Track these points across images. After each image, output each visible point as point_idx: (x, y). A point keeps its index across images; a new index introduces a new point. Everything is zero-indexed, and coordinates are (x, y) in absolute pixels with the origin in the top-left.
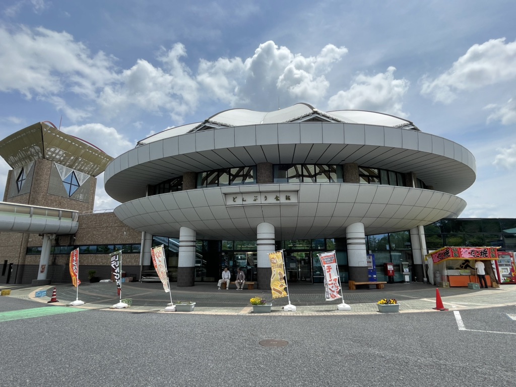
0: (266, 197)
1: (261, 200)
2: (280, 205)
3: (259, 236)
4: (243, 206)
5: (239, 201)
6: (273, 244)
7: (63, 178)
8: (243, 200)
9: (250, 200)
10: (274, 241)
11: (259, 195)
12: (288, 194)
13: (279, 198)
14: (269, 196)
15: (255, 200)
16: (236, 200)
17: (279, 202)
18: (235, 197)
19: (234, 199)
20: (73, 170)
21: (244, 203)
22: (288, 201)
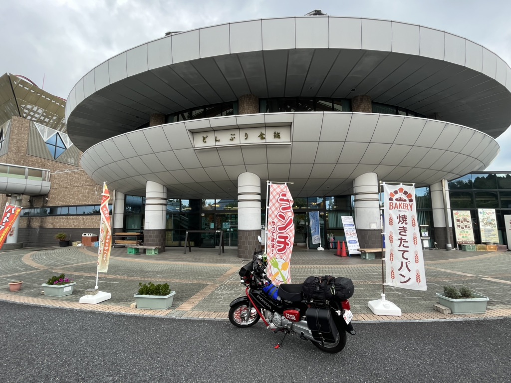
0: (246, 135)
1: (240, 139)
2: (266, 146)
3: (240, 190)
4: (217, 149)
5: (211, 142)
6: (258, 201)
7: (45, 139)
8: (216, 140)
9: (225, 140)
10: (260, 196)
11: (237, 133)
12: (277, 130)
13: (264, 136)
14: (250, 133)
15: (232, 140)
16: (206, 140)
17: (264, 141)
18: (205, 136)
19: (204, 139)
20: (57, 131)
21: (218, 143)
22: (277, 140)
